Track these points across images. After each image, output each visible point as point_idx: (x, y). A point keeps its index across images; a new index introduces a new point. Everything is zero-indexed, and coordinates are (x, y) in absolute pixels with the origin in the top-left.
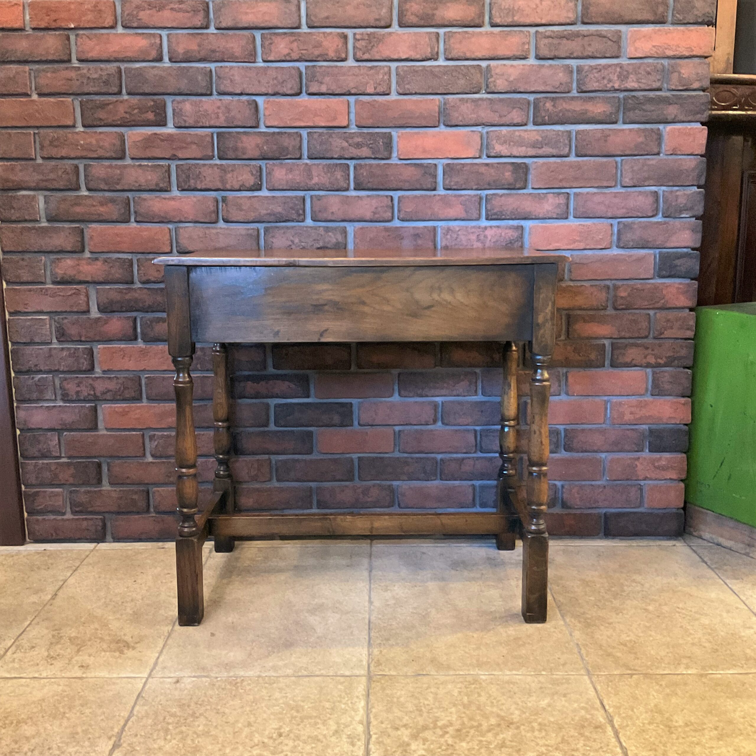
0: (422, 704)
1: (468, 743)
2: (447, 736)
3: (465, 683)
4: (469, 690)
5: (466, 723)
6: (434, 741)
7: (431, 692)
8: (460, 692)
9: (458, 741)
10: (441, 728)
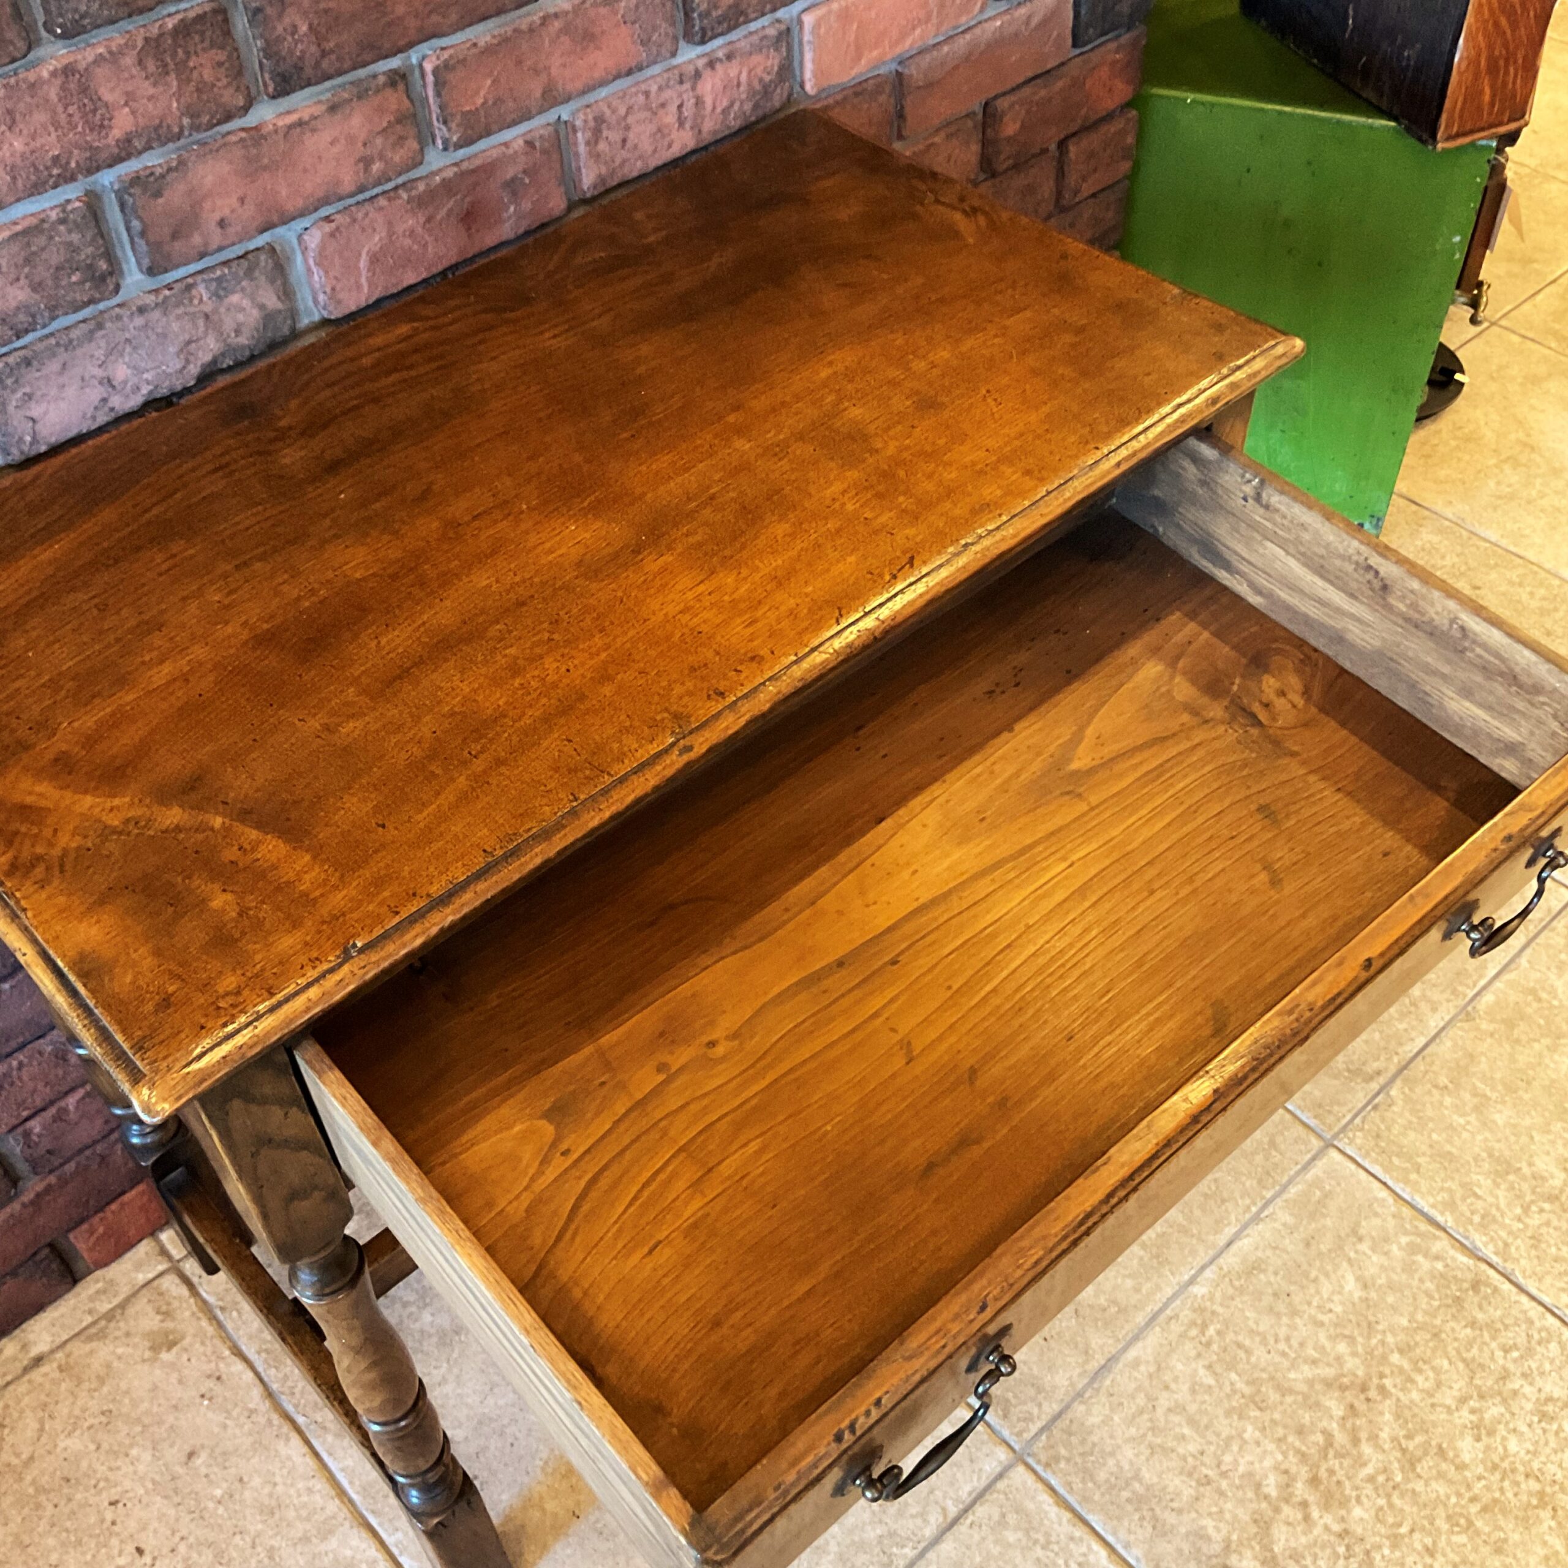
0: (1190, 1459)
1: (1358, 1499)
2: (1315, 1514)
3: (1194, 1332)
4: (1215, 1347)
5: (1304, 1448)
6: (1309, 1546)
7: (1170, 1410)
8: (1209, 1367)
9: (1343, 1512)
10: (1287, 1501)
